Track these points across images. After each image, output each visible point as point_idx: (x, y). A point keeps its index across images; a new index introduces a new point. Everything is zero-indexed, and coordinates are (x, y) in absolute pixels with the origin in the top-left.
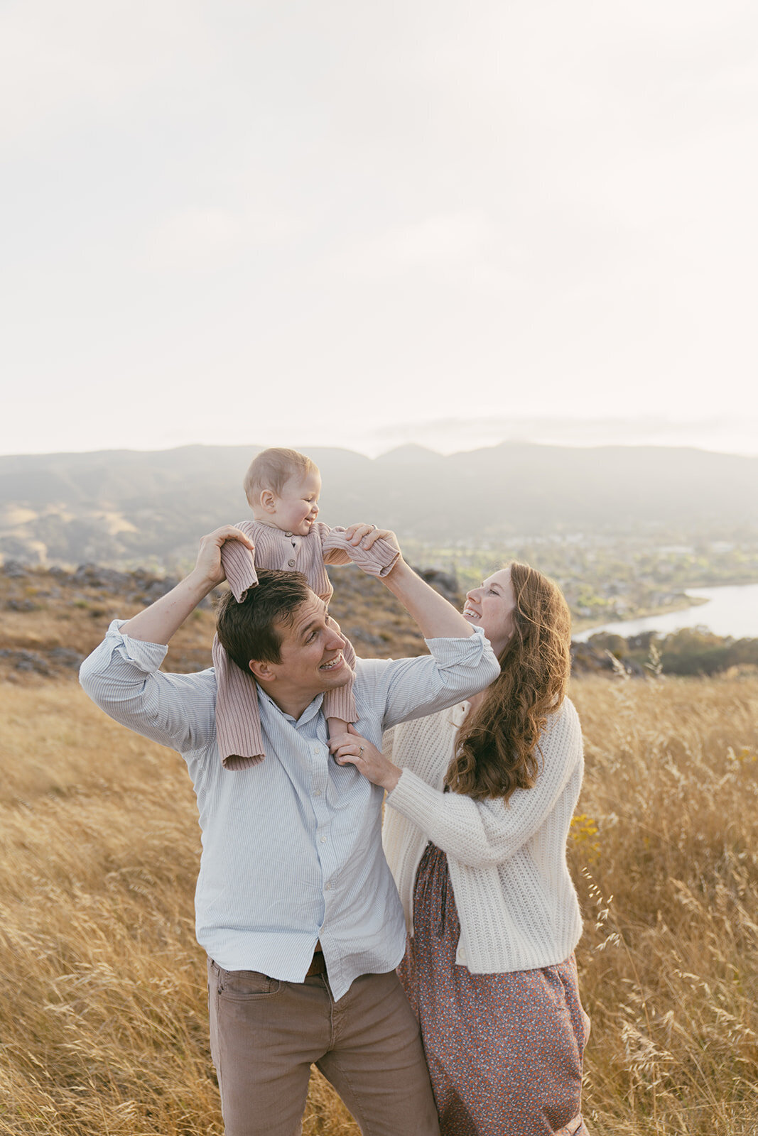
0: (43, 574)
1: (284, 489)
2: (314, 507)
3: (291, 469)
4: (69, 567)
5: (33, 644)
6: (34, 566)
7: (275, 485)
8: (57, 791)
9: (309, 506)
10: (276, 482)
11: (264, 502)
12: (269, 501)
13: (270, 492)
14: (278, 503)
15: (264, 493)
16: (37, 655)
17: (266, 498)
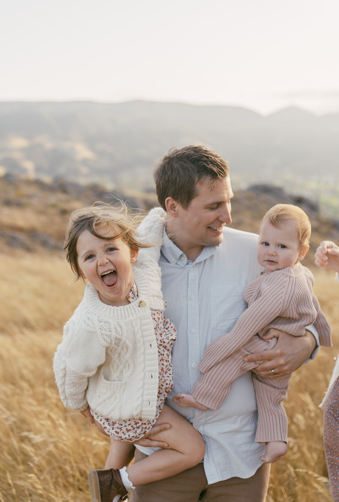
0: (29, 183)
5: (20, 229)
6: (23, 176)
16: (22, 237)
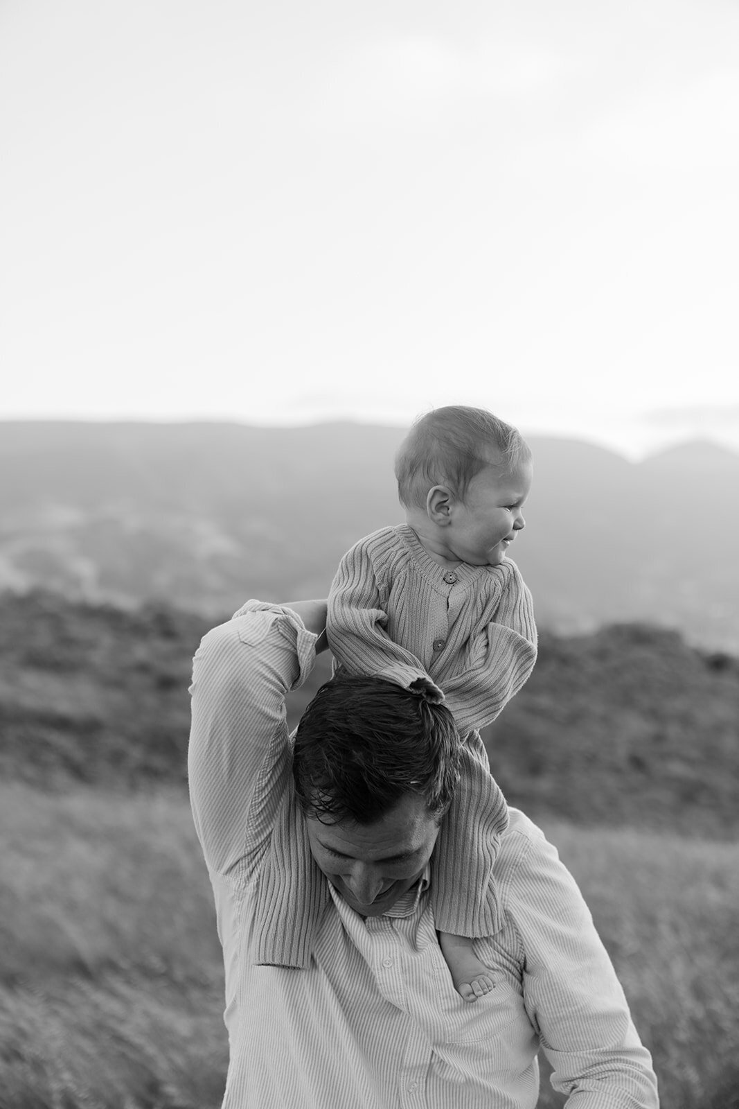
1: (471, 486)
2: (518, 520)
3: (488, 453)
4: (127, 602)
7: (456, 478)
8: (80, 968)
9: (510, 517)
10: (458, 473)
11: (433, 509)
12: (441, 506)
13: (447, 491)
14: (457, 511)
15: (436, 491)
17: (437, 499)
